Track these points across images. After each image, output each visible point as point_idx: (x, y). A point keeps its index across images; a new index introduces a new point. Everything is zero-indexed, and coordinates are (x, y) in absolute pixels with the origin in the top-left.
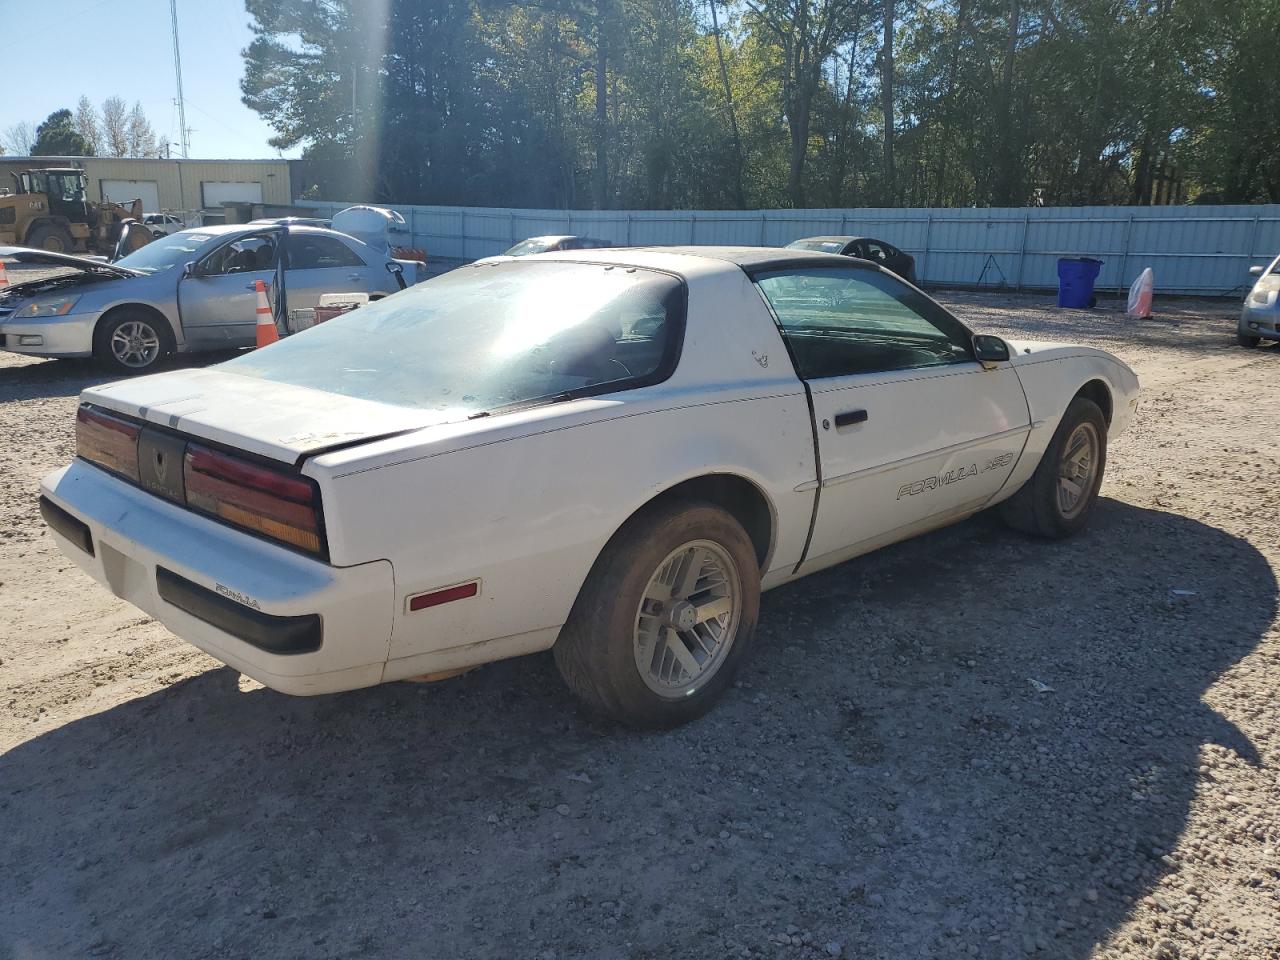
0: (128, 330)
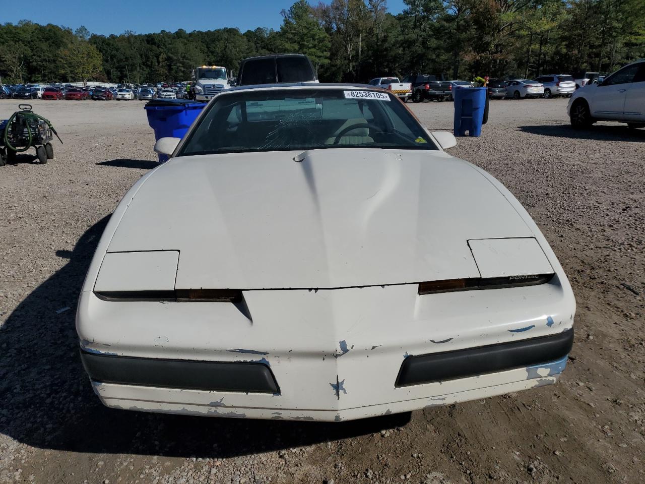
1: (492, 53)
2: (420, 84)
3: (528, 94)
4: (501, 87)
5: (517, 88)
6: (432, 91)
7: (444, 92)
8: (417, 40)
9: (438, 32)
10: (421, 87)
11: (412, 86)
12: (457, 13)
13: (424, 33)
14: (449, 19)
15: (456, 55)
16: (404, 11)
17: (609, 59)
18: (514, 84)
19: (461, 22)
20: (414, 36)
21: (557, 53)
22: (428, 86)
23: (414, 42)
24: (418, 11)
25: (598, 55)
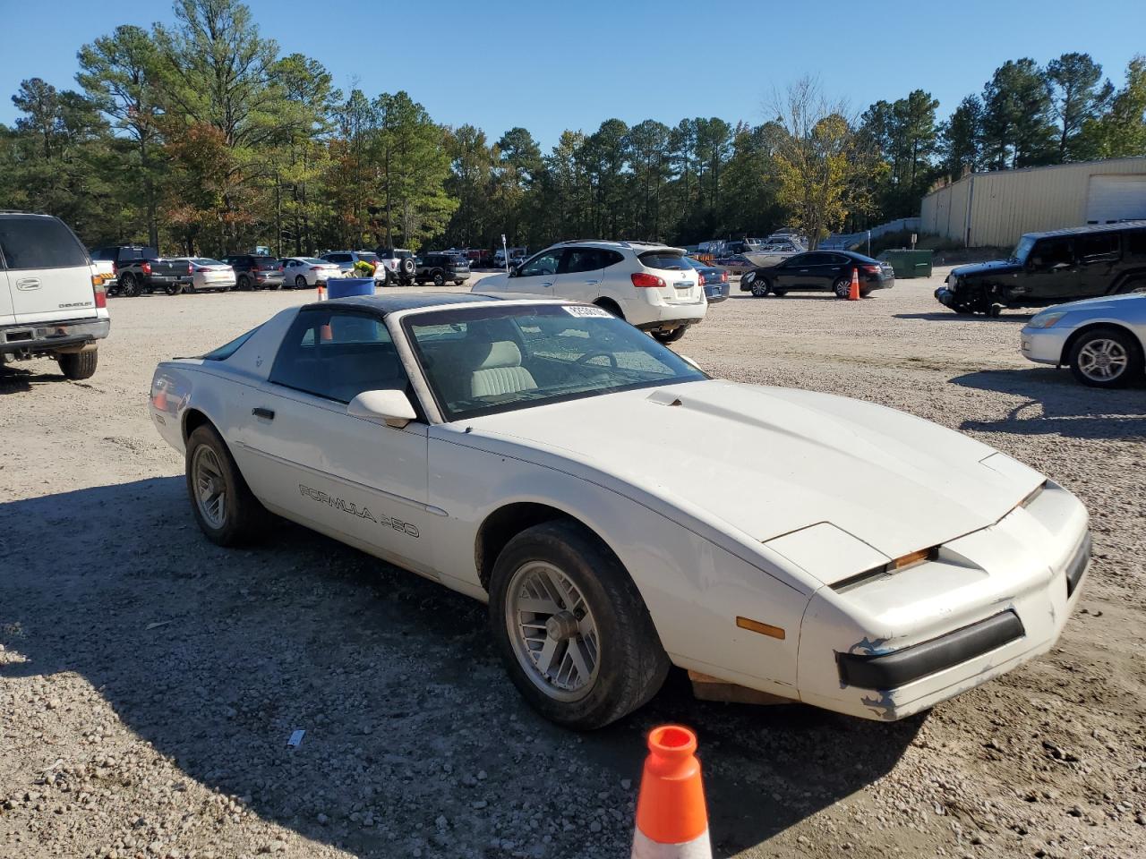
0: (1097, 347)
1: (222, 211)
2: (127, 263)
3: (318, 281)
4: (274, 269)
5: (299, 271)
6: (157, 276)
7: (179, 278)
8: (58, 177)
9: (106, 168)
10: (132, 269)
11: (116, 266)
12: (140, 137)
13: (71, 167)
14: (123, 146)
15: (152, 210)
16: (20, 122)
17: (399, 228)
18: (292, 265)
19: (152, 155)
20: (49, 170)
21: (324, 217)
22: (149, 268)
23: (52, 181)
24: (50, 125)
25: (383, 223)
